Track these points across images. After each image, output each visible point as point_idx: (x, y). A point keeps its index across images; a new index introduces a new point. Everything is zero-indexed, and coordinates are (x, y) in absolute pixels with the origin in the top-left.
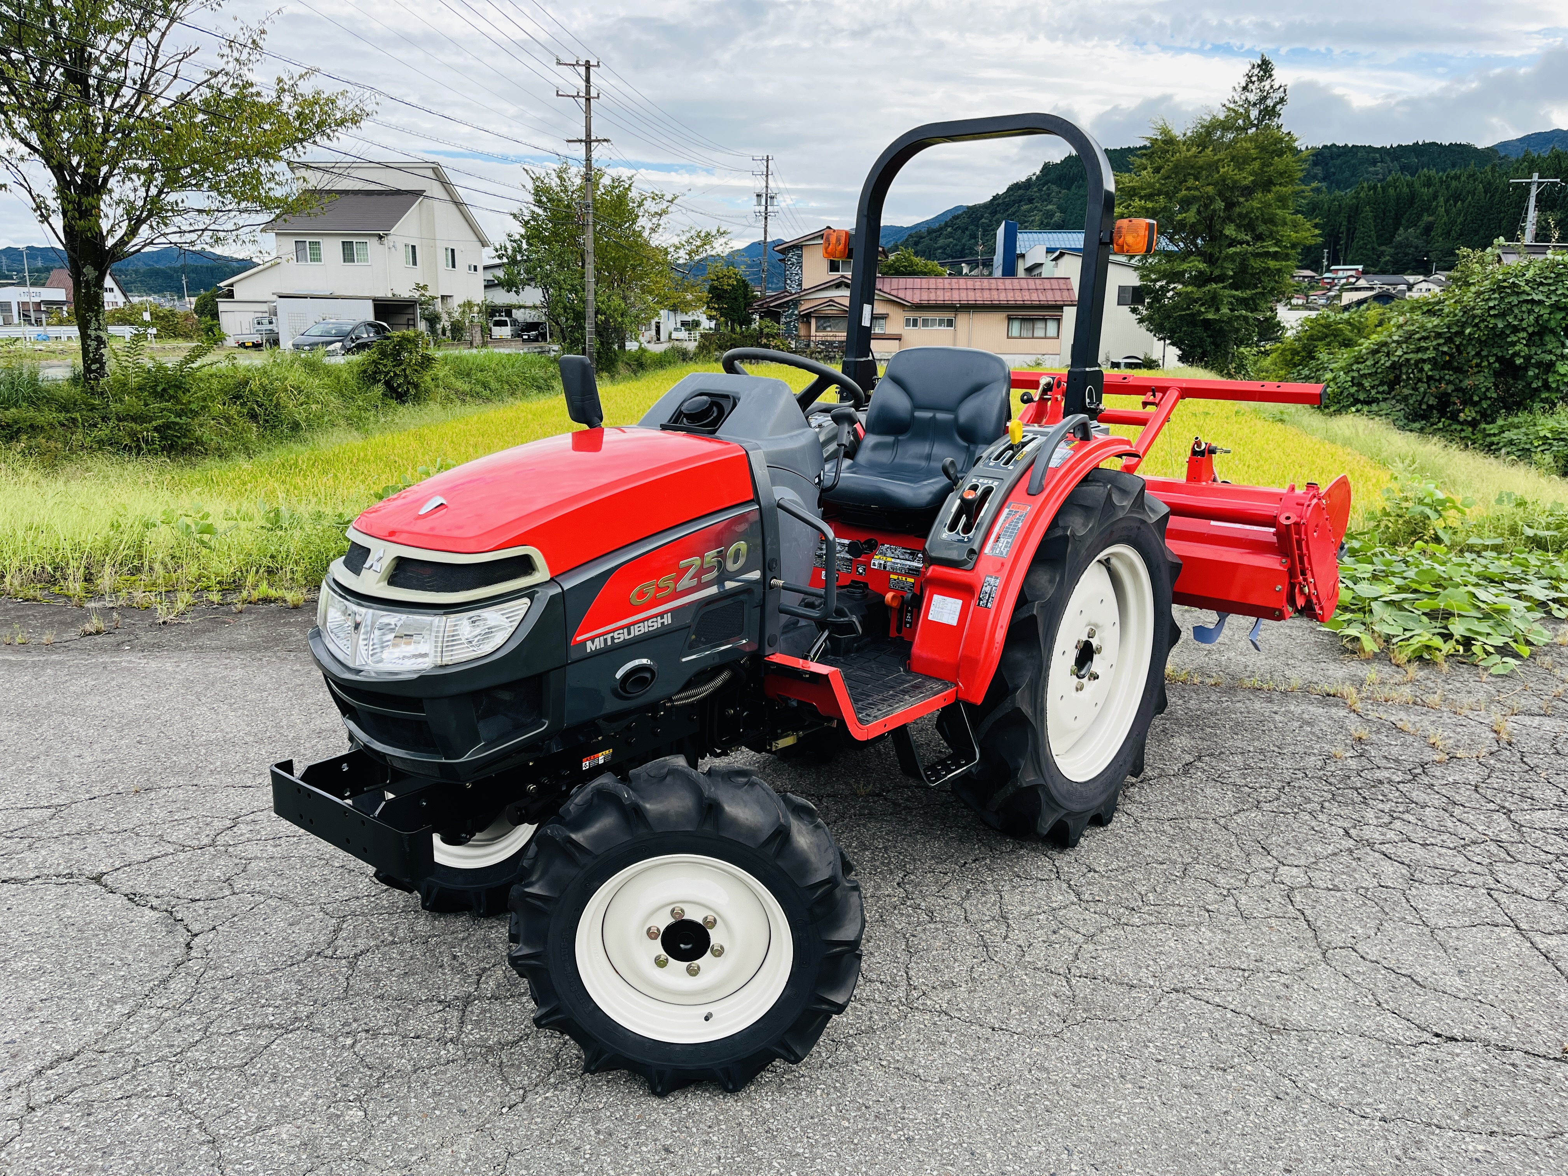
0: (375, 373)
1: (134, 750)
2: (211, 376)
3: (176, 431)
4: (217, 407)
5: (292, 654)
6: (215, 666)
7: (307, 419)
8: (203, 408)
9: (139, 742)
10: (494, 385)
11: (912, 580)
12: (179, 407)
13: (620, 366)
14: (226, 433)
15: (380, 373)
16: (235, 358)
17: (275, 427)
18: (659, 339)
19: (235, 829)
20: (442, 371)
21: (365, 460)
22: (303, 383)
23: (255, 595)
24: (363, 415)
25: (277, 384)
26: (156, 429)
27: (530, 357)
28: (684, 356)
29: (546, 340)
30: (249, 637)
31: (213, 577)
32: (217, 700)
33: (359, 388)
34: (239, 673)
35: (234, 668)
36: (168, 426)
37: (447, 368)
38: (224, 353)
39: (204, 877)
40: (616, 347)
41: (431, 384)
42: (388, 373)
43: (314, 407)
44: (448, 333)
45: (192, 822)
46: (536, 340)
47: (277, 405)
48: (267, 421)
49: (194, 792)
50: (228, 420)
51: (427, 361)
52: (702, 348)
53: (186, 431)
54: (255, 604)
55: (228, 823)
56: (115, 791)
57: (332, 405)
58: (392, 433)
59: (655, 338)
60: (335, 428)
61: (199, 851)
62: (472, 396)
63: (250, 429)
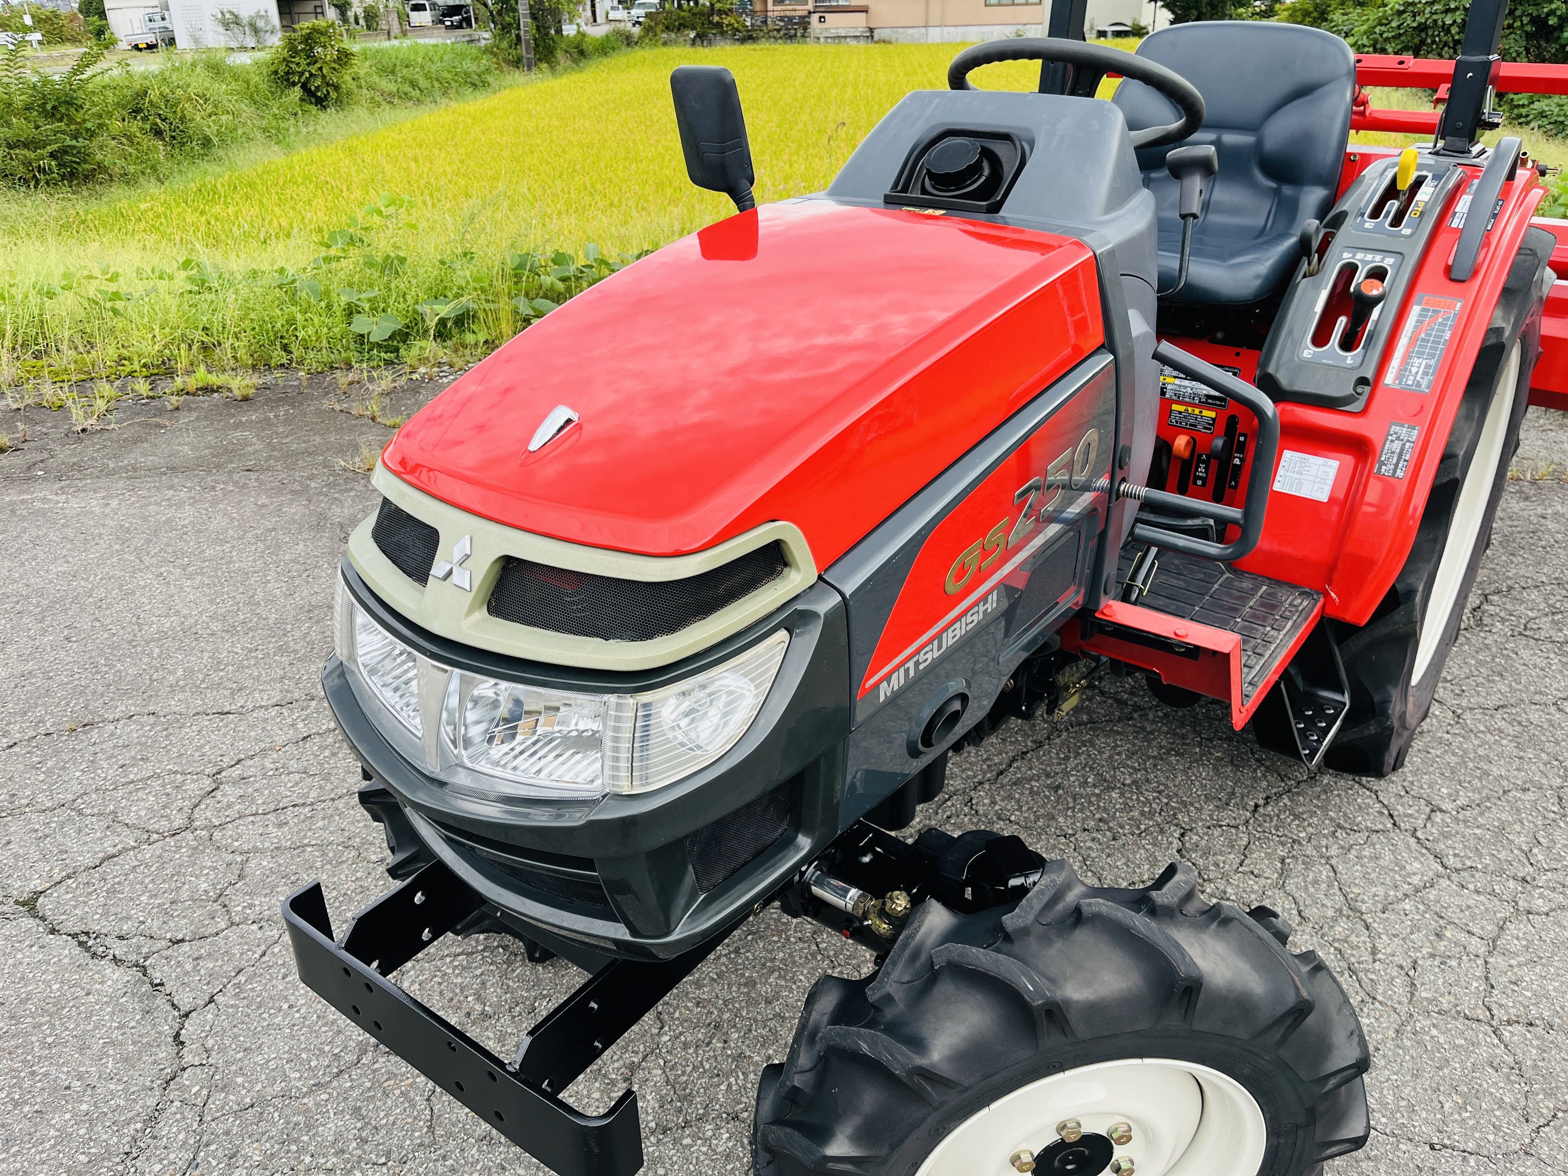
0: (288, 73)
1: (62, 654)
2: (104, 87)
3: (74, 156)
4: (116, 125)
5: (253, 476)
6: (156, 504)
7: (219, 133)
8: (100, 126)
9: (68, 639)
10: (423, 83)
11: (1213, 414)
12: (73, 127)
13: (559, 55)
14: (130, 155)
15: (293, 73)
16: (128, 65)
17: (183, 144)
18: (595, 21)
19: (218, 794)
20: (361, 68)
21: (292, 181)
22: (207, 89)
23: (193, 383)
24: (282, 125)
25: (180, 92)
26: (52, 155)
27: (458, 47)
28: (629, 41)
29: (471, 26)
30: (194, 448)
31: (136, 358)
32: (165, 561)
33: (272, 93)
34: (187, 515)
35: (180, 505)
36: (64, 151)
37: (368, 63)
38: (116, 58)
39: (185, 895)
40: (553, 32)
41: (353, 85)
42: (301, 74)
43: (224, 118)
44: (362, 22)
45: (156, 784)
46: (460, 27)
47: (182, 119)
48: (173, 138)
49: (153, 725)
50: (130, 138)
51: (344, 57)
52: (648, 30)
53: (85, 156)
54: (194, 395)
55: (207, 784)
56: (42, 730)
57: (244, 115)
58: (318, 145)
59: (591, 20)
60: (251, 143)
61: (171, 841)
62: (400, 97)
63: (156, 148)
